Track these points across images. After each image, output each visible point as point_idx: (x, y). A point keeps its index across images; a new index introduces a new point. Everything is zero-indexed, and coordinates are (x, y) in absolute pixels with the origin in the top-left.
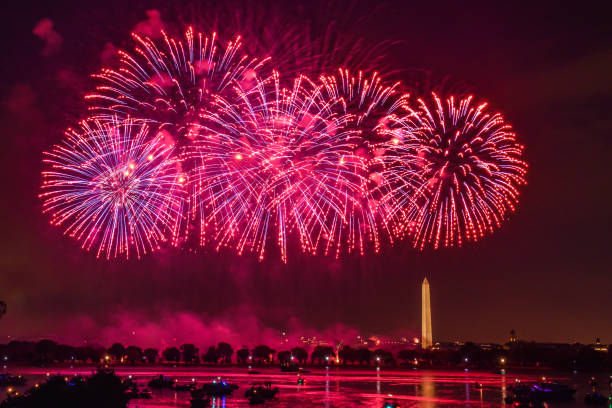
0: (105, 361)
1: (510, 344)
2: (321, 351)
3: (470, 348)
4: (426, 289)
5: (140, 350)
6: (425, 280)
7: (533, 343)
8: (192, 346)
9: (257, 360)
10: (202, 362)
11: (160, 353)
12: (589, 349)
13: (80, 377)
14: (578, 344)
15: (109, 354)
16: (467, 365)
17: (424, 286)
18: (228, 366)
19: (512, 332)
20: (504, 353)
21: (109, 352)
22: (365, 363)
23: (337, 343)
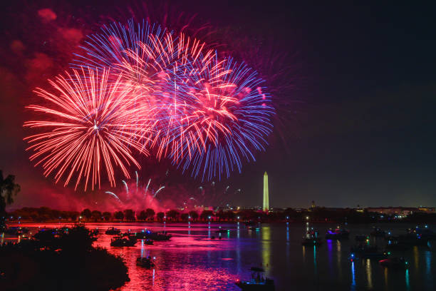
0: (79, 220)
1: (312, 208)
2: (206, 213)
3: (290, 211)
4: (266, 178)
5: (99, 213)
6: (266, 173)
7: (324, 208)
8: (131, 210)
9: (169, 218)
10: (137, 220)
11: (112, 215)
12: (353, 211)
13: (65, 228)
14: (347, 209)
15: (82, 215)
16: (288, 221)
17: (265, 177)
18: (151, 222)
19: (313, 202)
20: (308, 214)
21: (82, 214)
22: (231, 220)
23: (214, 209)
